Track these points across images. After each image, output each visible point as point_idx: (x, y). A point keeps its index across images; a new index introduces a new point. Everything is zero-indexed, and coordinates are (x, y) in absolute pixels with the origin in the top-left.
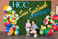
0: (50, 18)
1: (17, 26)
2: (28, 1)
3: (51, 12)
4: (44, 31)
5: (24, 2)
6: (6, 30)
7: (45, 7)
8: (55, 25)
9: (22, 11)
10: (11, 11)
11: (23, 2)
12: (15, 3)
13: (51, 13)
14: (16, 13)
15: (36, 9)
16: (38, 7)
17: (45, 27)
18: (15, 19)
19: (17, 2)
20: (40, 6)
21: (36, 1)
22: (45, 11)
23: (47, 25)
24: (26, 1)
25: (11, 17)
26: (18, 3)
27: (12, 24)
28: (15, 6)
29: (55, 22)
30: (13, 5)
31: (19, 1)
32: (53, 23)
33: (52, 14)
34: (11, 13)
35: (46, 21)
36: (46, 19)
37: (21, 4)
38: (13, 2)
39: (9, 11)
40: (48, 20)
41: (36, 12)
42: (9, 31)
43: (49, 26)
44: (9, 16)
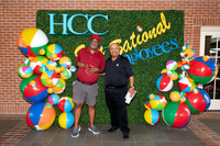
0: (179, 71)
1: (66, 98)
2: (104, 13)
3: (181, 50)
4: (160, 112)
6: (31, 114)
7: (164, 31)
8: (196, 91)
9: (83, 46)
10: (45, 47)
11: (86, 16)
12: (58, 19)
13: (182, 54)
14: (61, 55)
15: (132, 37)
16: (137, 33)
17: (164, 100)
18: (57, 75)
19: (65, 16)
20: (147, 29)
21: (131, 12)
22: (162, 47)
23: (169, 93)
24: (97, 12)
25: (47, 70)
27: (50, 91)
28: (58, 29)
29: (197, 84)
30: (49, 25)
31: (70, 13)
32: (190, 85)
33: (186, 55)
34: (45, 56)
35: (166, 78)
36: (165, 74)
37: (79, 23)
38: (52, 16)
39: (39, 48)
40: (174, 76)
41: (130, 49)
42: (42, 115)
43: (176, 96)
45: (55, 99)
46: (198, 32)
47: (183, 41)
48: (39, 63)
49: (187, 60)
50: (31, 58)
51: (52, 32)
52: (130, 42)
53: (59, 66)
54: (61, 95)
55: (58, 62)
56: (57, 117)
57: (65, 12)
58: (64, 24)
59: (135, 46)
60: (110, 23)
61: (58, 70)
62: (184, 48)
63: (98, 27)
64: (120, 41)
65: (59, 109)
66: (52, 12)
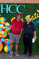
1: (7, 40)
2: (23, 4)
5: (18, 4)
11: (16, 6)
12: (5, 6)
16: (37, 13)
18: (4, 30)
24: (21, 4)
27: (1, 36)
28: (5, 11)
30: (1, 9)
37: (13, 8)
41: (34, 19)
45: (3, 40)
51: (2, 12)
52: (34, 16)
53: (4, 26)
54: (5, 38)
55: (4, 24)
56: (4, 47)
57: (8, 4)
58: (7, 9)
59: (36, 18)
60: (26, 9)
61: (4, 28)
63: (21, 10)
64: (30, 16)
65: (4, 44)
66: (2, 4)
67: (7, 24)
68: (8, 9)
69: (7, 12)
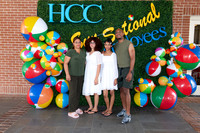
0: (167, 57)
1: (63, 80)
2: (98, 3)
3: (170, 38)
4: (148, 95)
5: (86, 3)
6: (31, 94)
7: (154, 20)
8: (183, 77)
9: (79, 34)
10: (45, 34)
12: (57, 8)
13: (170, 42)
16: (128, 22)
17: (152, 85)
18: (55, 59)
19: (63, 6)
20: (138, 18)
21: (124, 3)
22: (152, 35)
23: (157, 77)
24: (92, 2)
25: (46, 54)
26: (66, 7)
27: (48, 73)
28: (57, 17)
30: (48, 14)
31: (68, 3)
32: (177, 70)
33: (174, 43)
34: (44, 41)
35: (155, 64)
36: (154, 60)
37: (76, 12)
39: (39, 35)
40: (162, 62)
42: (41, 95)
43: (164, 81)
44: (38, 51)
45: (53, 81)
46: (187, 21)
47: (172, 29)
48: (39, 48)
49: (174, 47)
50: (32, 44)
51: (51, 20)
53: (56, 51)
54: (58, 78)
55: (55, 47)
56: (54, 98)
57: (63, 2)
60: (104, 12)
61: (56, 55)
62: (173, 36)
64: (112, 29)
65: (56, 91)
66: (51, 2)
67: (63, 47)
68: (65, 14)
69: (62, 21)
